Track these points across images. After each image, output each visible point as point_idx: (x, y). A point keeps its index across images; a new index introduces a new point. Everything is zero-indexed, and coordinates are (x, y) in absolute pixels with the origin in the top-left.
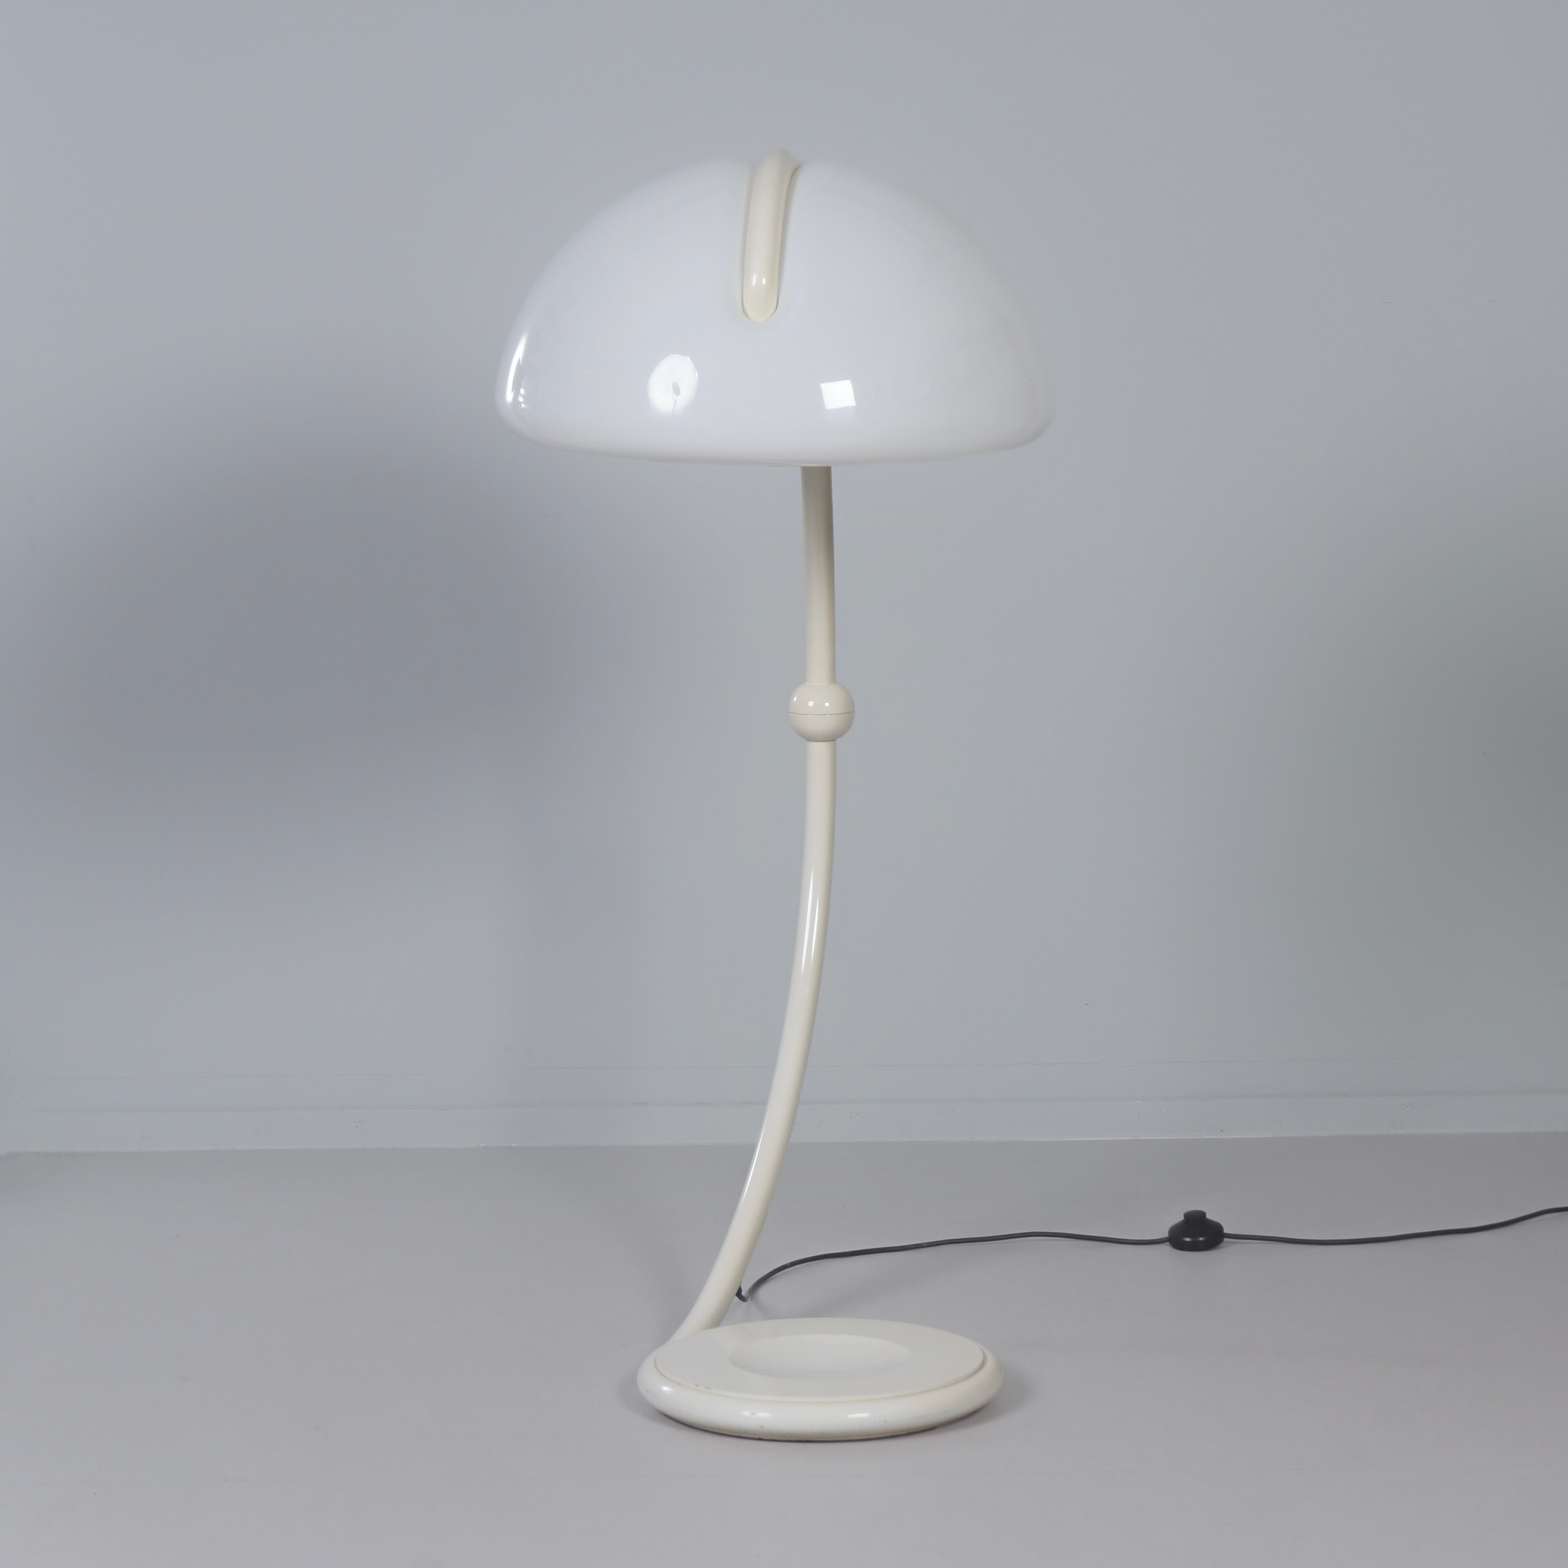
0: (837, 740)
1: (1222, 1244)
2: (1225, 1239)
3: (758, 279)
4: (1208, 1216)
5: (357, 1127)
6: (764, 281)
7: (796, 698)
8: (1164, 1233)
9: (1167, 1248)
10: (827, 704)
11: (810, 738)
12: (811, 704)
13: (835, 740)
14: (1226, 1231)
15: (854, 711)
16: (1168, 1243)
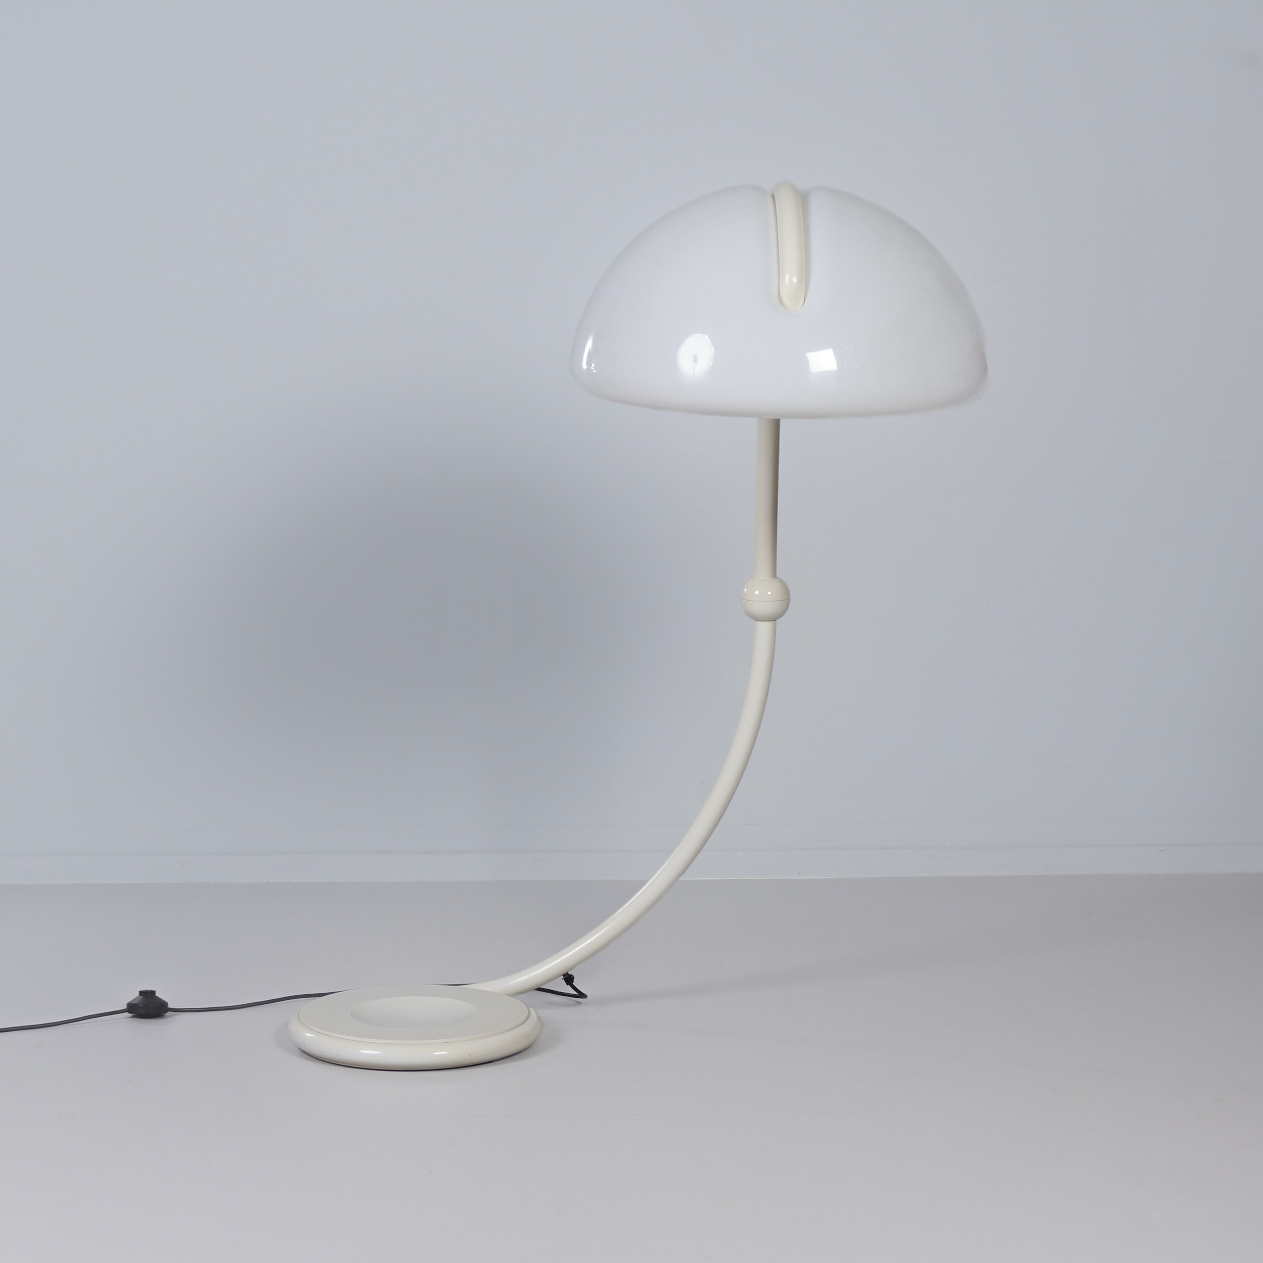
0: (777, 620)
3: (790, 279)
5: (182, 867)
6: (795, 280)
7: (746, 589)
10: (769, 593)
11: (757, 619)
12: (757, 593)
13: (775, 620)
15: (789, 598)
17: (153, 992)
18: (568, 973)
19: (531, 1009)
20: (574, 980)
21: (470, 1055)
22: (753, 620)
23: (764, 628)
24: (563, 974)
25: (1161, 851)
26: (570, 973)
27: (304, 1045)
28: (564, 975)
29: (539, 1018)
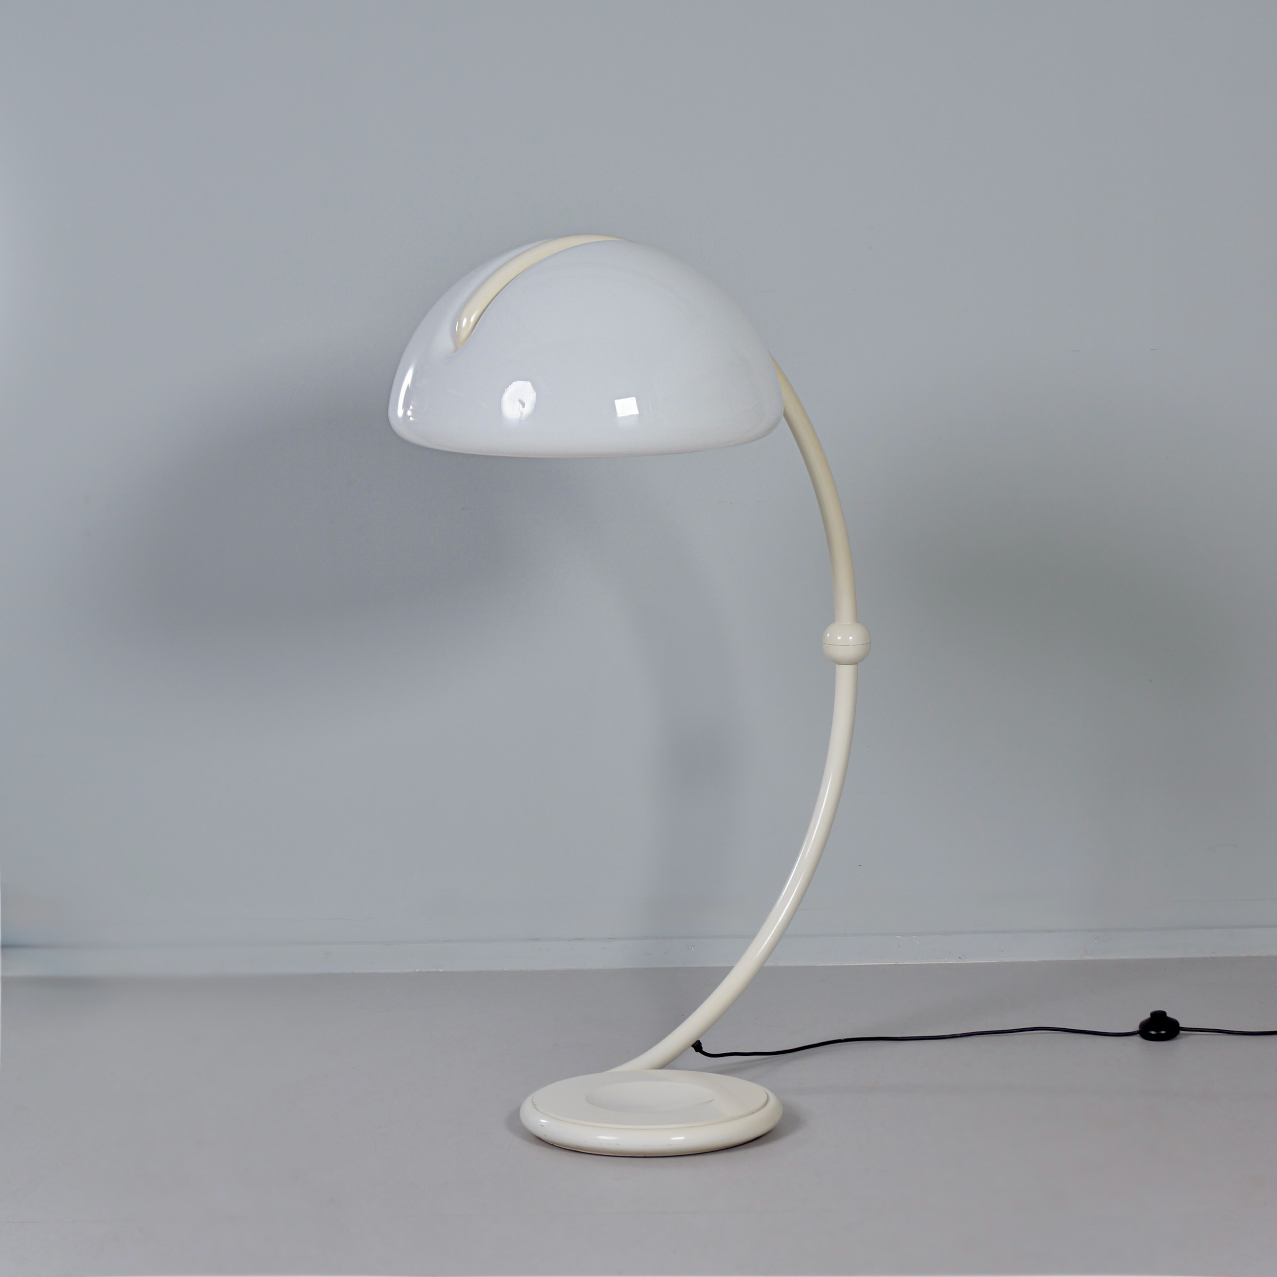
1: (1178, 1036)
2: (1181, 1032)
4: (1168, 1015)
8: (1136, 1028)
9: (1138, 1039)
11: (839, 662)
13: (857, 664)
14: (1181, 1025)
16: (1139, 1035)
17: (1163, 1014)
23: (846, 672)
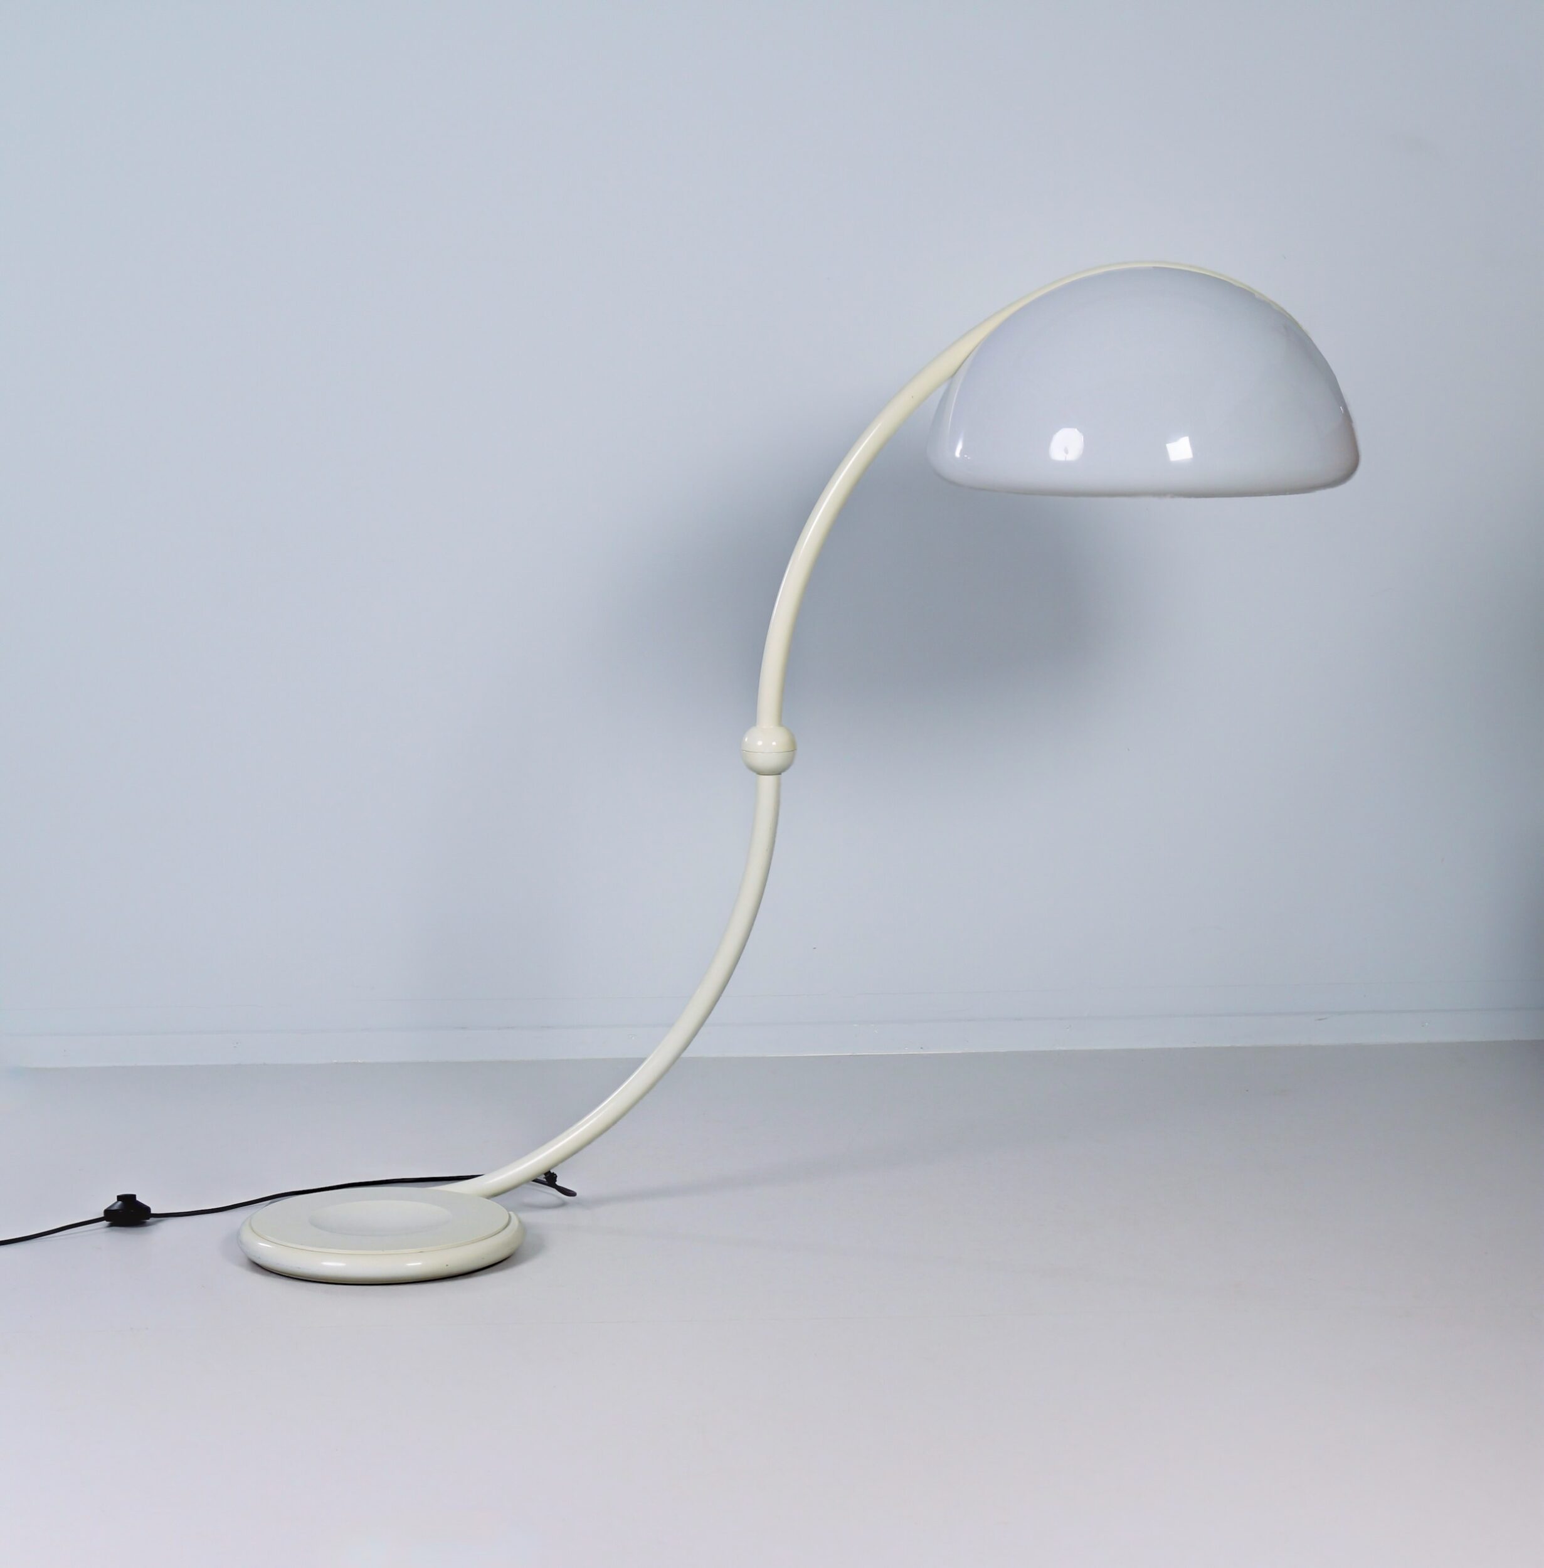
11: (760, 773)
17: (134, 1196)
18: (549, 1172)
19: (511, 1213)
20: (557, 1179)
21: (447, 1265)
22: (755, 774)
23: (767, 783)
24: (545, 1172)
25: (1320, 1020)
26: (552, 1171)
27: (259, 1258)
28: (546, 1174)
29: (520, 1222)
